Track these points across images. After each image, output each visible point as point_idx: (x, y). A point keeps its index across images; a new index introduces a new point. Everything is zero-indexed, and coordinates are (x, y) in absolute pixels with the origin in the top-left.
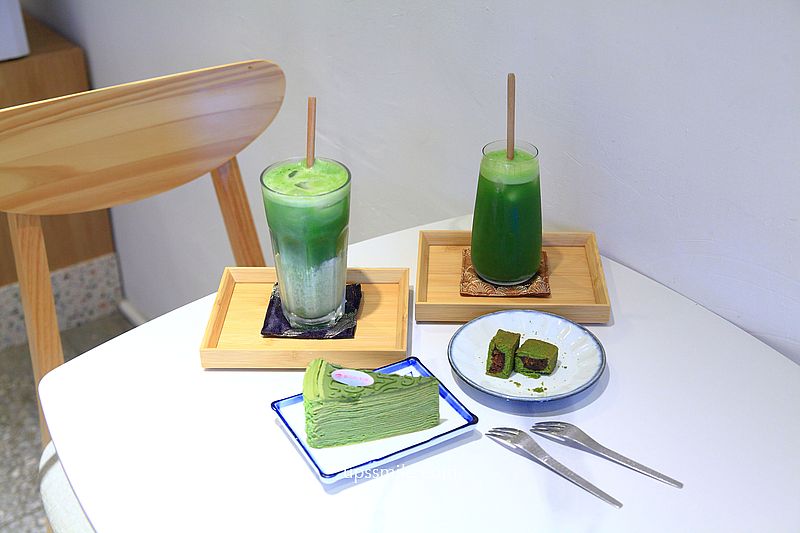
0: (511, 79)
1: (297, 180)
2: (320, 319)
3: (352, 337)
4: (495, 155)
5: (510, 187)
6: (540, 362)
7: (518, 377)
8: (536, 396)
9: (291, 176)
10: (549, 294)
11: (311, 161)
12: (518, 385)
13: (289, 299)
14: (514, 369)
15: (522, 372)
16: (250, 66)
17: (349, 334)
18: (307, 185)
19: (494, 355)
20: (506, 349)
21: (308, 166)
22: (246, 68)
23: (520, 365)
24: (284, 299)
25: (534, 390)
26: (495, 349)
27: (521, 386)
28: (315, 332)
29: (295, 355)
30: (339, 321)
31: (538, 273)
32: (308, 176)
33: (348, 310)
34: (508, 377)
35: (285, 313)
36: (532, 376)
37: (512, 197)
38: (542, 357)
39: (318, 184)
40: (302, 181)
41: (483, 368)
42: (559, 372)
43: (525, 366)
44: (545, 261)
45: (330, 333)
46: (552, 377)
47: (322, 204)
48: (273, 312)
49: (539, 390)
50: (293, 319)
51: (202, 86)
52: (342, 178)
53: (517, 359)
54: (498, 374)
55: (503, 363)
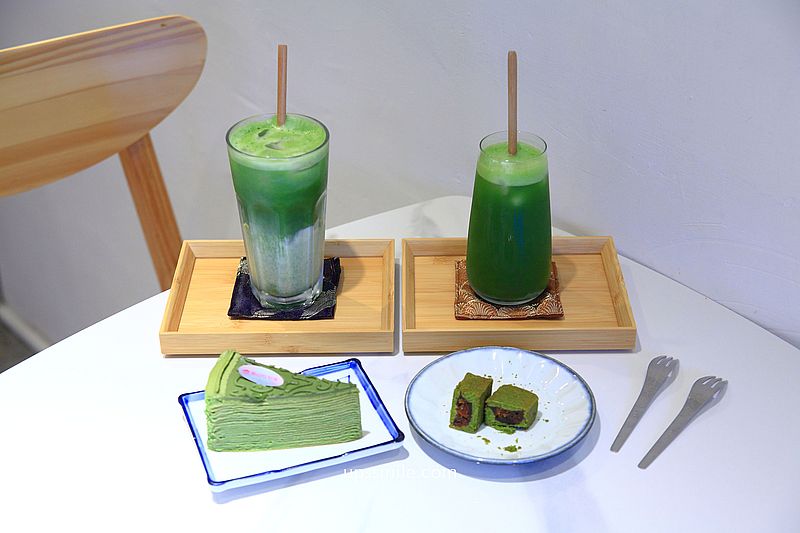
0: (512, 59)
1: (268, 140)
2: (295, 298)
3: (331, 317)
4: (495, 149)
5: (515, 189)
6: (515, 413)
7: (488, 431)
8: (507, 456)
9: (261, 135)
10: (562, 315)
11: (282, 118)
12: (487, 441)
13: (260, 276)
14: (483, 421)
15: (494, 425)
16: (163, 23)
17: (328, 313)
18: (280, 145)
19: (459, 405)
20: (474, 397)
21: (279, 124)
22: (158, 26)
23: (491, 417)
24: (253, 275)
25: (506, 449)
26: (461, 397)
27: (490, 442)
28: (290, 312)
29: (268, 338)
30: (317, 299)
31: (548, 290)
32: (280, 135)
33: (326, 287)
34: (476, 431)
35: (255, 292)
36: (506, 431)
37: (517, 201)
38: (517, 408)
39: (291, 144)
40: (275, 141)
41: (447, 419)
42: (539, 427)
43: (497, 418)
44: (555, 273)
45: (306, 314)
46: (530, 432)
47: (296, 167)
48: (240, 290)
49: (511, 449)
50: (264, 298)
51: (102, 49)
52: (318, 137)
53: (488, 410)
54: (463, 427)
55: (470, 413)
